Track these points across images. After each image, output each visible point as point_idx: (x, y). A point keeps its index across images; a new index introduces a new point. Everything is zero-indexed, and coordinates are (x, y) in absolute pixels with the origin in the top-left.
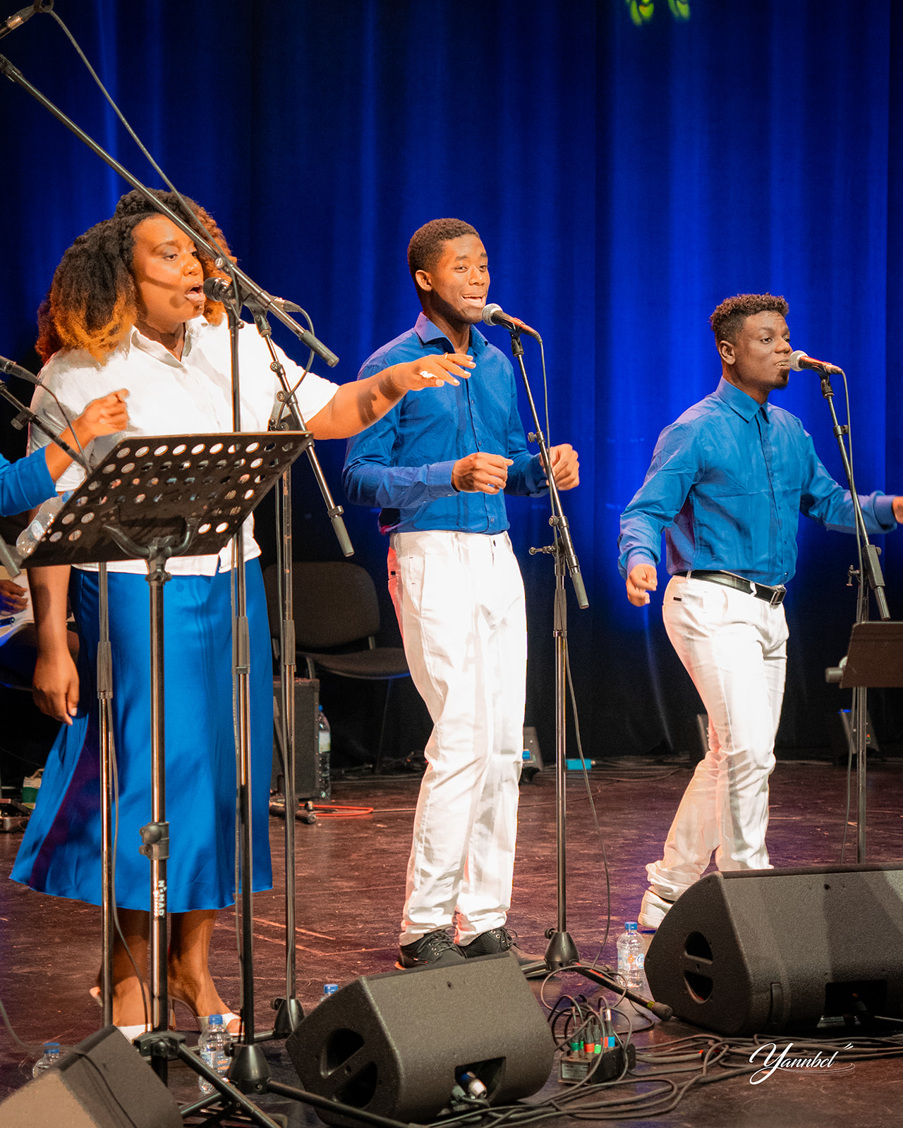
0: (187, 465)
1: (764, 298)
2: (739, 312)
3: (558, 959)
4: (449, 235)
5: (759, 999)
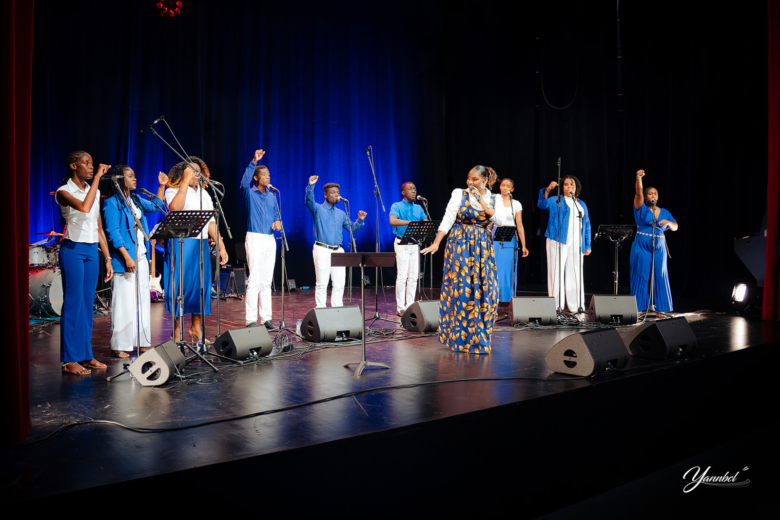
0: (187, 217)
1: (334, 184)
2: (328, 187)
3: (282, 327)
4: (261, 168)
5: (322, 335)
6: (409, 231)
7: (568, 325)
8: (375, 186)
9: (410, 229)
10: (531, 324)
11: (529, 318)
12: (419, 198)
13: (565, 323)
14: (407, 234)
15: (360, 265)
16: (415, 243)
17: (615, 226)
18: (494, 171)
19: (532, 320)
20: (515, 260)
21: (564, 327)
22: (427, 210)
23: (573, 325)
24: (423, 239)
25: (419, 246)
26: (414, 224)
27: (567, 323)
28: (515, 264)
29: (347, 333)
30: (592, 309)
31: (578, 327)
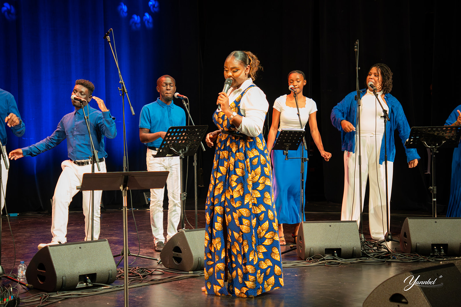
5: (59, 281)
6: (168, 140)
7: (376, 257)
8: (120, 82)
9: (169, 137)
10: (327, 256)
11: (326, 249)
12: (178, 96)
13: (372, 254)
14: (165, 142)
15: (121, 188)
16: (175, 155)
17: (432, 128)
18: (254, 56)
19: (329, 251)
20: (303, 174)
21: (371, 260)
22: (188, 112)
23: (383, 258)
24: (185, 149)
25: (181, 158)
26: (175, 130)
27: (374, 255)
28: (303, 178)
29: (93, 276)
30: (405, 235)
31: (390, 260)
